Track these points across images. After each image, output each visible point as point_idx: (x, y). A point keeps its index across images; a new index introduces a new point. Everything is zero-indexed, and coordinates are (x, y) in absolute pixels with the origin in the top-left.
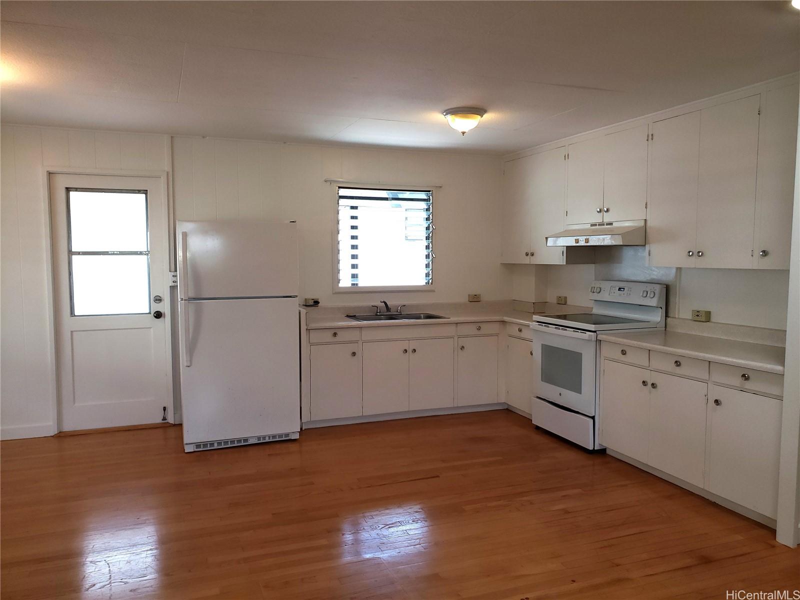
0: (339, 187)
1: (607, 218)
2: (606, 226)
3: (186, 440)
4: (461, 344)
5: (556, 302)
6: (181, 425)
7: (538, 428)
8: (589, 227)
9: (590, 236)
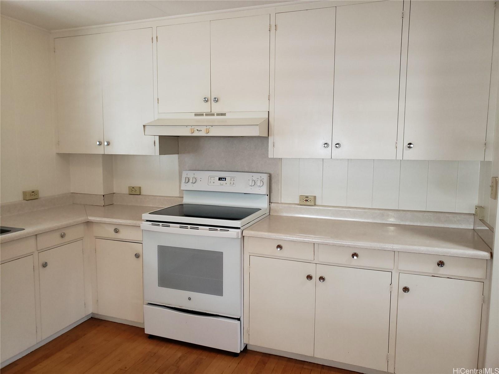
1: (216, 108)
2: (215, 117)
4: (43, 260)
5: (128, 193)
7: (151, 337)
8: (192, 116)
9: (212, 126)
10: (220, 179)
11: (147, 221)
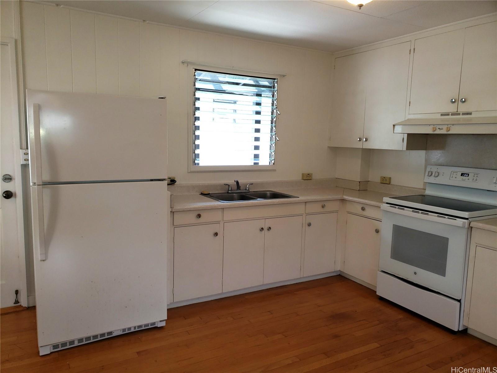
0: (196, 70)
1: (463, 108)
2: (461, 116)
3: (41, 342)
4: (308, 221)
5: (379, 182)
6: (34, 307)
7: (382, 299)
8: (439, 116)
9: (453, 124)
10: (462, 175)
11: (387, 203)
